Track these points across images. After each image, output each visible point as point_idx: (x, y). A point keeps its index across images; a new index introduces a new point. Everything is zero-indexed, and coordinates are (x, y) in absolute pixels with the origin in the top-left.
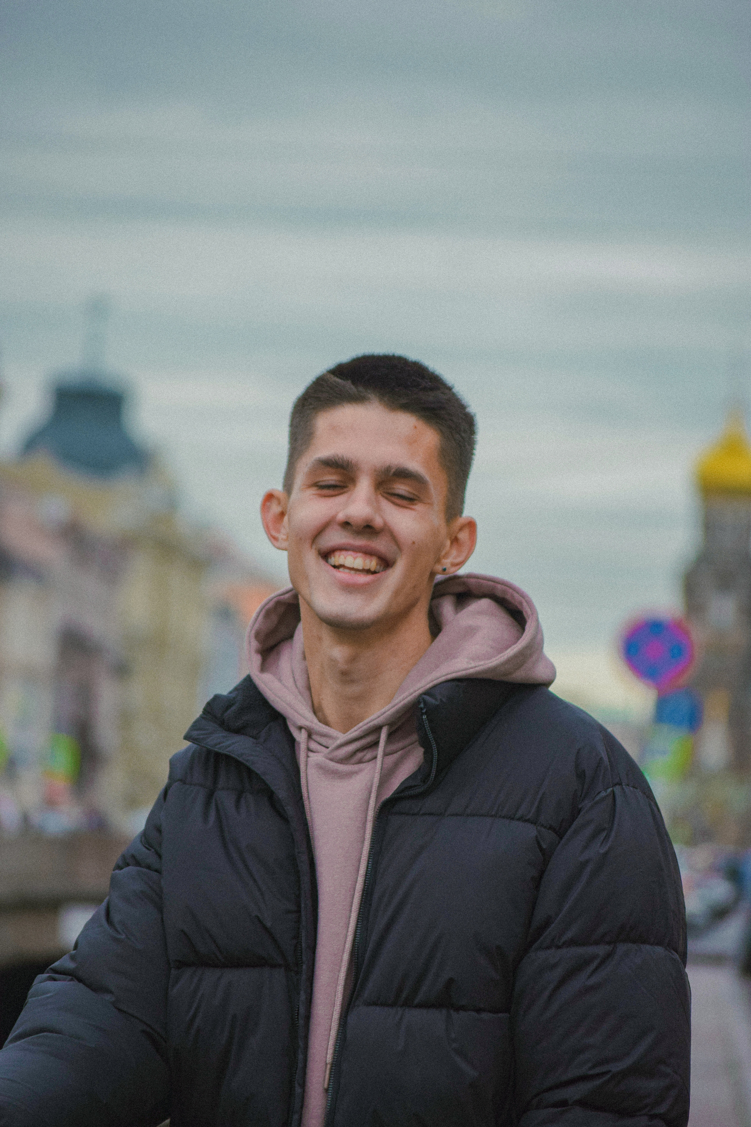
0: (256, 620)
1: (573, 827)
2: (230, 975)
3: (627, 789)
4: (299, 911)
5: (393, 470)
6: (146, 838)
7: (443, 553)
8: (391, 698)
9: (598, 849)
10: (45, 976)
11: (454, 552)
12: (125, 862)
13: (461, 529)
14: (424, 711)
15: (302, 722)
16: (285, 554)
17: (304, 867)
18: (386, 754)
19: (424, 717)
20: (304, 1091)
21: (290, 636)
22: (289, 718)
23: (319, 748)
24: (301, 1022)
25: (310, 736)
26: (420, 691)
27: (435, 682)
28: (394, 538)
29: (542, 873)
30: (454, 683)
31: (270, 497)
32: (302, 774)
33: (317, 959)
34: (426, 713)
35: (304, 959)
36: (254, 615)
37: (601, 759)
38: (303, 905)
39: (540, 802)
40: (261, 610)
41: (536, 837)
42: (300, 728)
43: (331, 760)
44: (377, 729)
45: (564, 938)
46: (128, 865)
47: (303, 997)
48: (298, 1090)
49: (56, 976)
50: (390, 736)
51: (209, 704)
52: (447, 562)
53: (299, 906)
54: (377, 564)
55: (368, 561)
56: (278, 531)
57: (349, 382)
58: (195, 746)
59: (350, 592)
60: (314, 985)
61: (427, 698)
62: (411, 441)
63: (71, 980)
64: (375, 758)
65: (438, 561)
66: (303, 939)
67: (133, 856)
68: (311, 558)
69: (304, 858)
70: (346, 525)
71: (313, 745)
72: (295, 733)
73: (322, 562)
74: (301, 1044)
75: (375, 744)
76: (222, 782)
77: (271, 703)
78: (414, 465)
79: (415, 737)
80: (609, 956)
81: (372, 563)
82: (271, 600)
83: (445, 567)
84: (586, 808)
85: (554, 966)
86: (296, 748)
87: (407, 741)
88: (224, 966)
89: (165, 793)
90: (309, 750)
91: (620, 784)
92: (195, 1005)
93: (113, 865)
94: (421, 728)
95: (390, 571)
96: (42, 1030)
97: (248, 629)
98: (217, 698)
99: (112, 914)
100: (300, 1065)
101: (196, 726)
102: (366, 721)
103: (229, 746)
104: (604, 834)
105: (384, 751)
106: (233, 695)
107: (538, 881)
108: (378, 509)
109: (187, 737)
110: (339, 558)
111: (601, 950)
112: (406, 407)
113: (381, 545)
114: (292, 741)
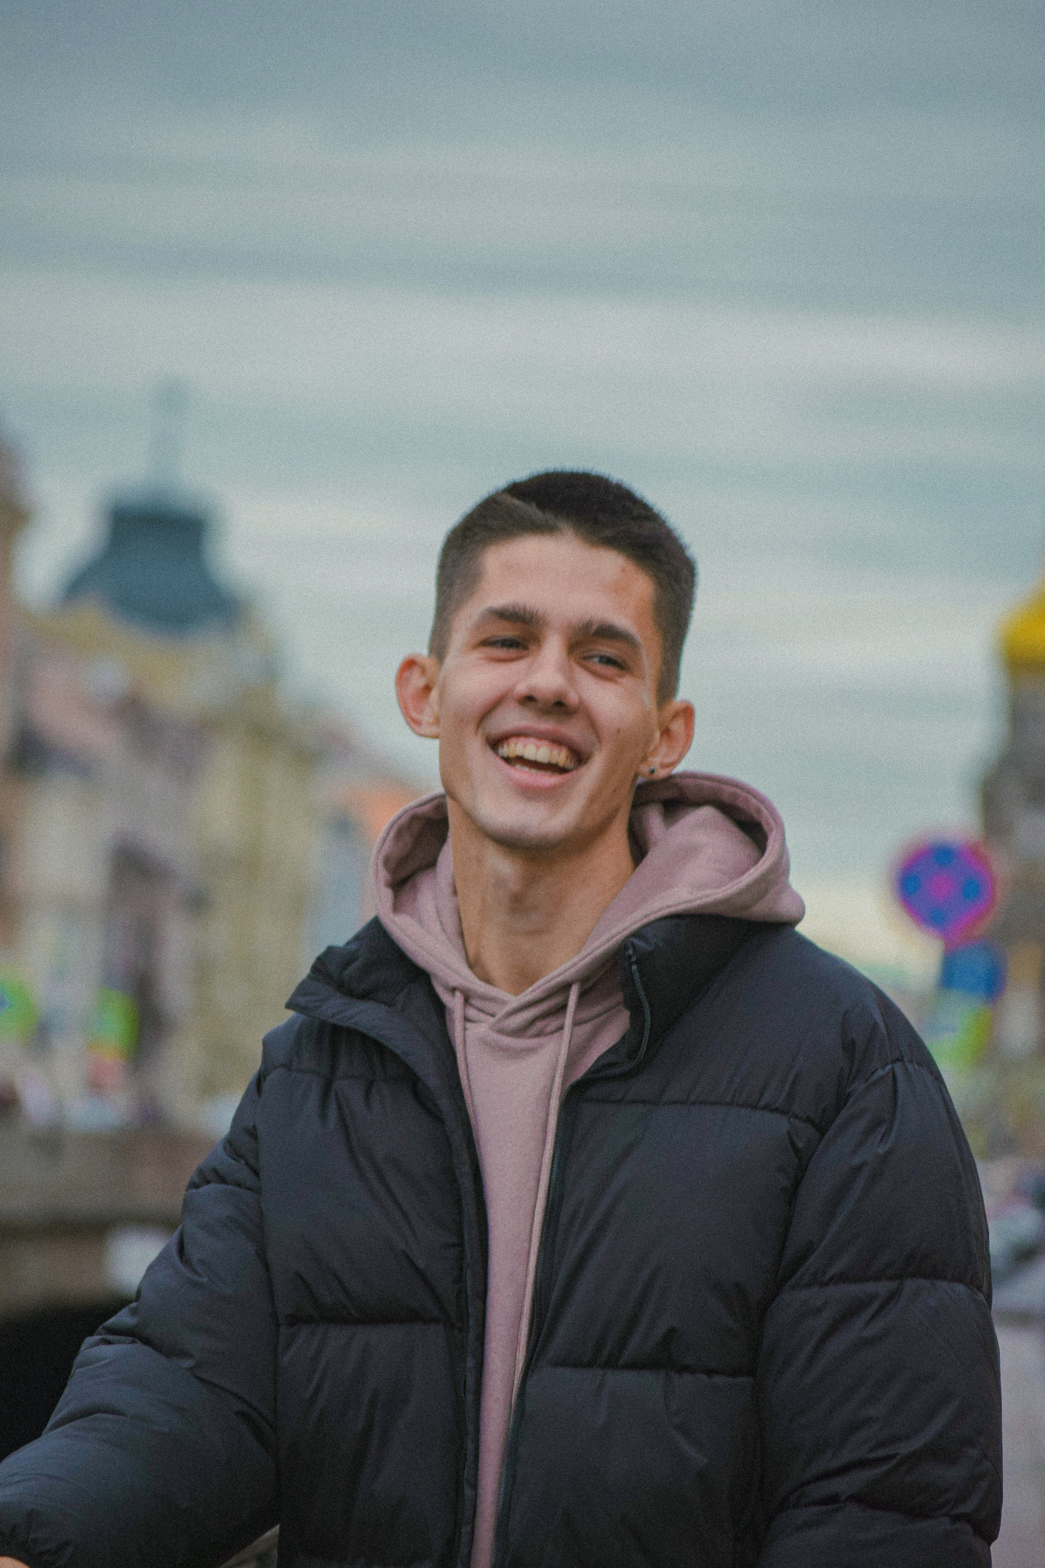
0: (384, 840)
1: (838, 1121)
2: (365, 1335)
3: (910, 1067)
4: (461, 1244)
5: (594, 627)
6: (231, 1145)
7: (651, 748)
8: (582, 943)
9: (875, 1148)
10: (96, 1338)
11: (663, 750)
12: (203, 1178)
13: (675, 716)
14: (634, 959)
15: (455, 980)
16: (436, 743)
17: (467, 1184)
18: (576, 1023)
19: (634, 967)
20: (476, 1496)
21: (431, 864)
22: (436, 976)
23: (482, 1016)
24: (470, 1398)
25: (467, 1000)
26: (626, 933)
27: (645, 921)
28: (592, 724)
29: (797, 1184)
30: (675, 921)
31: (410, 664)
32: (460, 1056)
33: (489, 1309)
34: (637, 962)
35: (471, 1310)
36: (381, 834)
37: (875, 1025)
38: (466, 1236)
39: (794, 1083)
40: (391, 827)
41: (789, 1132)
42: (453, 990)
43: (501, 1032)
44: (565, 987)
45: (832, 1271)
46: (208, 1182)
47: (470, 1363)
48: (468, 1492)
49: (110, 1337)
50: (582, 995)
51: (319, 959)
52: (656, 761)
53: (462, 1236)
54: (567, 757)
55: (555, 752)
56: (421, 712)
57: (534, 505)
58: (302, 1017)
59: (530, 799)
60: (487, 1347)
61: (636, 941)
62: (618, 589)
63: (133, 1342)
64: (561, 1028)
65: (644, 759)
66: (469, 1284)
67: (215, 1171)
68: (475, 747)
69: (467, 1168)
70: (528, 700)
71: (472, 1013)
72: (445, 997)
73: (490, 753)
74: (470, 1428)
75: (563, 1007)
76: (343, 1066)
77: (410, 956)
78: (623, 621)
79: (619, 997)
80: (893, 1296)
81: (560, 756)
82: (406, 811)
83: (652, 767)
84: (857, 1094)
85: (819, 1310)
86: (447, 1017)
87: (607, 1004)
88: (358, 1322)
89: (259, 1082)
90: (467, 1019)
91: (900, 1059)
92: (317, 1376)
93: (186, 1181)
94: (627, 983)
95: (583, 770)
96: (98, 1410)
97: (374, 851)
98: (330, 950)
99: (189, 1249)
100: (470, 1458)
101: (302, 989)
102: (550, 976)
103: (352, 1017)
104: (883, 1129)
105: (574, 1018)
106: (354, 947)
107: (792, 1194)
108: (571, 679)
109: (289, 1005)
110: (515, 748)
111: (883, 1288)
112: (610, 542)
113: (574, 730)
114: (441, 1009)
